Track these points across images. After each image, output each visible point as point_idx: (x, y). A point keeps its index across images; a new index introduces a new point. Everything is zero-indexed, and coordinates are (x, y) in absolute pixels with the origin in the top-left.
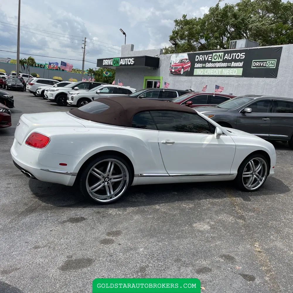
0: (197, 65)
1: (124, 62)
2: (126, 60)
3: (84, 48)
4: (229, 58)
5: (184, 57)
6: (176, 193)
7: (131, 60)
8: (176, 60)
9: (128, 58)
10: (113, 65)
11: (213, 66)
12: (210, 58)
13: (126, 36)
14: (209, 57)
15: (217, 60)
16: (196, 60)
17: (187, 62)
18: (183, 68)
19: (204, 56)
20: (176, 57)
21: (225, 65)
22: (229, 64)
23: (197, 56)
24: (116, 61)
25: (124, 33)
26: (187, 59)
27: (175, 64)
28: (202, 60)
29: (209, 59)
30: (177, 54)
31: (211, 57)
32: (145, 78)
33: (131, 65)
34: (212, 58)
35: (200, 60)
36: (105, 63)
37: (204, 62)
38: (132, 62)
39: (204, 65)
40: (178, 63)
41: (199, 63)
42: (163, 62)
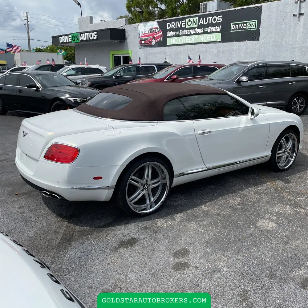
0: (169, 34)
1: (85, 38)
2: (87, 35)
3: (26, 24)
4: (205, 23)
5: (153, 25)
6: (212, 187)
7: (93, 34)
8: (145, 30)
9: (89, 32)
10: (73, 42)
11: (188, 34)
12: (183, 25)
13: (81, 7)
14: (183, 24)
15: (192, 26)
16: (168, 28)
17: (158, 31)
18: (154, 38)
19: (176, 22)
20: (145, 26)
21: (201, 30)
22: (205, 30)
23: (168, 24)
24: (75, 37)
25: (79, 4)
26: (157, 28)
27: (144, 34)
28: (174, 27)
30: (145, 23)
31: (184, 24)
32: (111, 53)
33: (93, 39)
34: (185, 25)
35: (172, 28)
36: (62, 40)
37: (177, 29)
38: (95, 37)
39: (177, 33)
40: (147, 33)
41: (172, 32)
42: (129, 33)
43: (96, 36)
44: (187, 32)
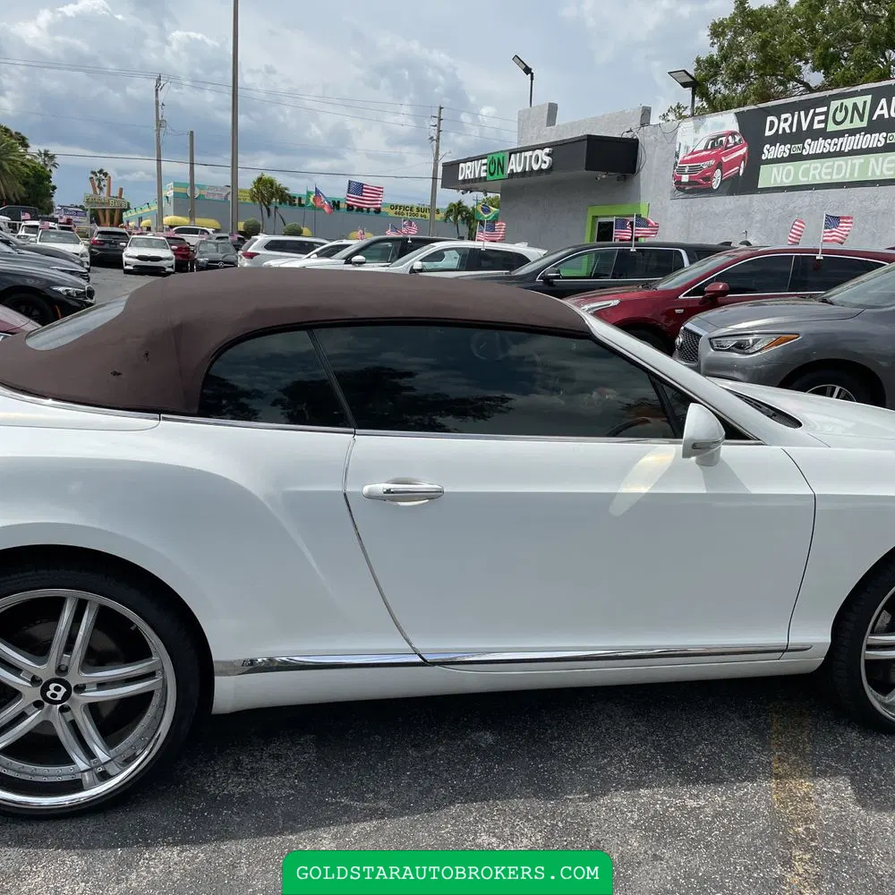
0: (769, 152)
1: (520, 165)
2: (525, 158)
3: (435, 138)
4: (893, 114)
5: (723, 125)
7: (542, 154)
8: (695, 140)
9: (533, 148)
10: (489, 178)
11: (832, 150)
12: (819, 122)
13: (532, 79)
14: (817, 118)
15: (846, 125)
16: (768, 133)
17: (735, 144)
18: (719, 165)
19: (797, 114)
20: (697, 129)
21: (877, 139)
22: (894, 138)
24: (497, 163)
25: (528, 70)
26: (733, 134)
27: (693, 153)
28: (788, 131)
29: (816, 126)
30: (697, 120)
31: (822, 117)
32: (592, 212)
33: (541, 170)
34: (825, 121)
35: (780, 132)
37: (798, 137)
38: (545, 162)
39: (796, 149)
40: (701, 151)
41: (778, 144)
42: (649, 151)
43: (548, 159)
44: (827, 146)
